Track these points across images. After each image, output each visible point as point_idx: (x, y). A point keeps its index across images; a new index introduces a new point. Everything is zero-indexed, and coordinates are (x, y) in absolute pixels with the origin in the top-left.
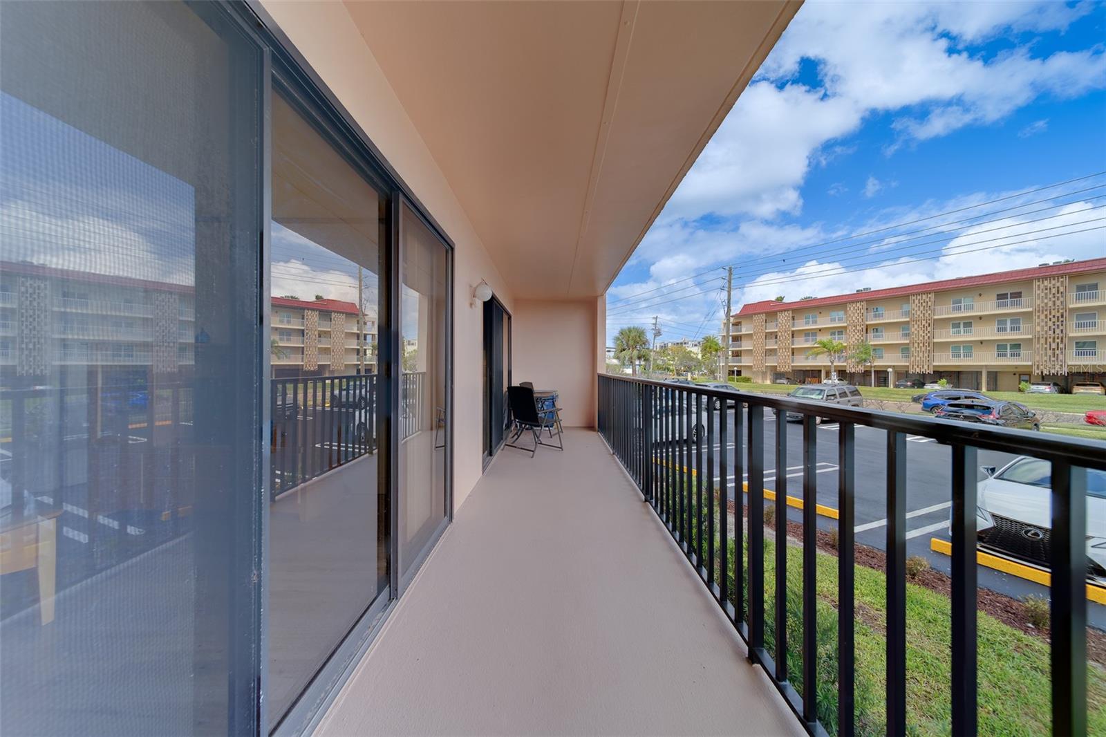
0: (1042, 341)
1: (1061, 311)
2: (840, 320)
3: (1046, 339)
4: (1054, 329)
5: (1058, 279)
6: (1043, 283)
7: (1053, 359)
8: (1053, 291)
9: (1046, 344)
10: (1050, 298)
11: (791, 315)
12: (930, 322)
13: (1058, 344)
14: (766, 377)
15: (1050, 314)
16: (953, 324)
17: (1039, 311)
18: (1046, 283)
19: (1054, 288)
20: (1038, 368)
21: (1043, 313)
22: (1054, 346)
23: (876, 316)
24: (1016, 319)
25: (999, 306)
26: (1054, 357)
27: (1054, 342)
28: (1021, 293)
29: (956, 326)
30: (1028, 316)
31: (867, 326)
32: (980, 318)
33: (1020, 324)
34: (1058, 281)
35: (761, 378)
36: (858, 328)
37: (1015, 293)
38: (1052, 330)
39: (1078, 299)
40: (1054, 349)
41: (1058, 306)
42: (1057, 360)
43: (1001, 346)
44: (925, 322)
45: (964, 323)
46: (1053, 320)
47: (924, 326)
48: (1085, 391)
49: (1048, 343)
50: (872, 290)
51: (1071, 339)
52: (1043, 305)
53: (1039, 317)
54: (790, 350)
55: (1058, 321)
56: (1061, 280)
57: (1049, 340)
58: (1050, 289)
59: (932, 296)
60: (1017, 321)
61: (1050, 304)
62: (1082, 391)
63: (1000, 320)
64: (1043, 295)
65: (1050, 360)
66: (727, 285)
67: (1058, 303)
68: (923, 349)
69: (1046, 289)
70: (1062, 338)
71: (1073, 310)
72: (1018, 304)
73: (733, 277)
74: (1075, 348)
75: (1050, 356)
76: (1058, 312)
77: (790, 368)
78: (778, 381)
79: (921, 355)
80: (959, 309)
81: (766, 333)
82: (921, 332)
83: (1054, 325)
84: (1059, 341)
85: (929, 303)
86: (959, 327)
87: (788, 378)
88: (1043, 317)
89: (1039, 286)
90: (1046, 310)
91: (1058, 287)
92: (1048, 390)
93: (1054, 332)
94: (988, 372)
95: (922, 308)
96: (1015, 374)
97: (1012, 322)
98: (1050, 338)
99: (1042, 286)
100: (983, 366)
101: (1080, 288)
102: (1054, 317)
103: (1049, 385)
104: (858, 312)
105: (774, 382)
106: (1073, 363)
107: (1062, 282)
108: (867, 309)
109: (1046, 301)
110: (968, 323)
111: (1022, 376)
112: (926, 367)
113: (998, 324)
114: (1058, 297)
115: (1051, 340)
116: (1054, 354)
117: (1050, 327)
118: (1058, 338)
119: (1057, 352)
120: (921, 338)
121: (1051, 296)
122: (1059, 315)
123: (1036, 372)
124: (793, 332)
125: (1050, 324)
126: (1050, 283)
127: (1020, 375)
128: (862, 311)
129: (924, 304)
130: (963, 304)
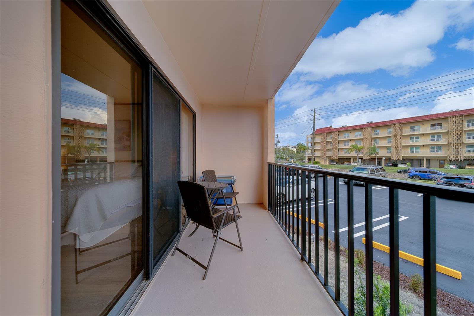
0: (452, 145)
1: (460, 132)
2: (360, 135)
3: (454, 144)
4: (457, 140)
5: (459, 117)
6: (452, 119)
7: (457, 153)
8: (457, 122)
9: (453, 146)
10: (455, 126)
11: (338, 134)
12: (401, 136)
13: (459, 146)
14: (326, 161)
15: (455, 133)
16: (411, 138)
17: (450, 132)
18: (454, 119)
19: (457, 121)
20: (450, 157)
21: (452, 132)
22: (457, 147)
23: (376, 134)
24: (439, 135)
25: (431, 129)
26: (457, 152)
27: (457, 145)
28: (441, 123)
29: (412, 138)
30: (445, 134)
31: (372, 138)
32: (423, 135)
33: (441, 137)
34: (459, 118)
35: (324, 162)
36: (368, 139)
37: (439, 124)
38: (456, 140)
39: (468, 126)
40: (457, 149)
41: (459, 129)
42: (459, 153)
43: (432, 147)
44: (398, 136)
45: (416, 137)
46: (457, 135)
47: (398, 138)
48: (471, 168)
49: (454, 146)
50: (373, 122)
51: (465, 144)
52: (452, 129)
53: (450, 134)
54: (337, 149)
55: (459, 136)
56: (460, 117)
57: (455, 145)
58: (455, 121)
59: (402, 125)
60: (440, 136)
61: (456, 128)
62: (469, 168)
63: (432, 135)
64: (452, 124)
65: (455, 154)
66: (313, 118)
67: (459, 128)
68: (398, 149)
69: (454, 122)
70: (461, 144)
71: (465, 131)
72: (441, 128)
73: (316, 114)
74: (466, 149)
75: (455, 152)
76: (459, 132)
77: (337, 157)
78: (332, 163)
79: (396, 151)
80: (414, 131)
81: (327, 142)
82: (397, 141)
83: (457, 138)
84: (460, 145)
85: (400, 128)
86: (414, 139)
87: (336, 162)
88: (452, 134)
89: (450, 120)
90: (454, 131)
91: (459, 121)
92: (455, 167)
93: (457, 141)
94: (426, 159)
95: (397, 130)
96: (437, 160)
97: (438, 136)
98: (455, 143)
99: (452, 120)
100: (424, 156)
101: (468, 121)
102: (457, 134)
103: (455, 165)
104: (368, 132)
105: (330, 164)
106: (465, 155)
107: (461, 118)
108: (372, 131)
109: (453, 127)
110: (418, 137)
111: (441, 161)
112: (399, 157)
113: (431, 138)
114: (459, 125)
115: (456, 145)
116: (457, 150)
117: (455, 139)
118: (459, 144)
119: (459, 150)
120: (397, 144)
121: (456, 125)
122: (460, 133)
123: (449, 159)
124: (338, 141)
125: (455, 137)
126: (455, 119)
127: (440, 160)
128: (370, 132)
129: (398, 128)
130: (415, 128)
